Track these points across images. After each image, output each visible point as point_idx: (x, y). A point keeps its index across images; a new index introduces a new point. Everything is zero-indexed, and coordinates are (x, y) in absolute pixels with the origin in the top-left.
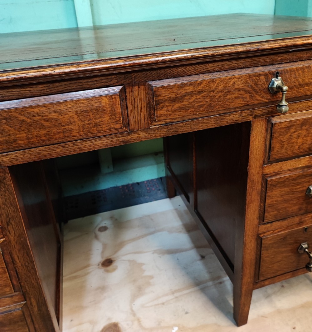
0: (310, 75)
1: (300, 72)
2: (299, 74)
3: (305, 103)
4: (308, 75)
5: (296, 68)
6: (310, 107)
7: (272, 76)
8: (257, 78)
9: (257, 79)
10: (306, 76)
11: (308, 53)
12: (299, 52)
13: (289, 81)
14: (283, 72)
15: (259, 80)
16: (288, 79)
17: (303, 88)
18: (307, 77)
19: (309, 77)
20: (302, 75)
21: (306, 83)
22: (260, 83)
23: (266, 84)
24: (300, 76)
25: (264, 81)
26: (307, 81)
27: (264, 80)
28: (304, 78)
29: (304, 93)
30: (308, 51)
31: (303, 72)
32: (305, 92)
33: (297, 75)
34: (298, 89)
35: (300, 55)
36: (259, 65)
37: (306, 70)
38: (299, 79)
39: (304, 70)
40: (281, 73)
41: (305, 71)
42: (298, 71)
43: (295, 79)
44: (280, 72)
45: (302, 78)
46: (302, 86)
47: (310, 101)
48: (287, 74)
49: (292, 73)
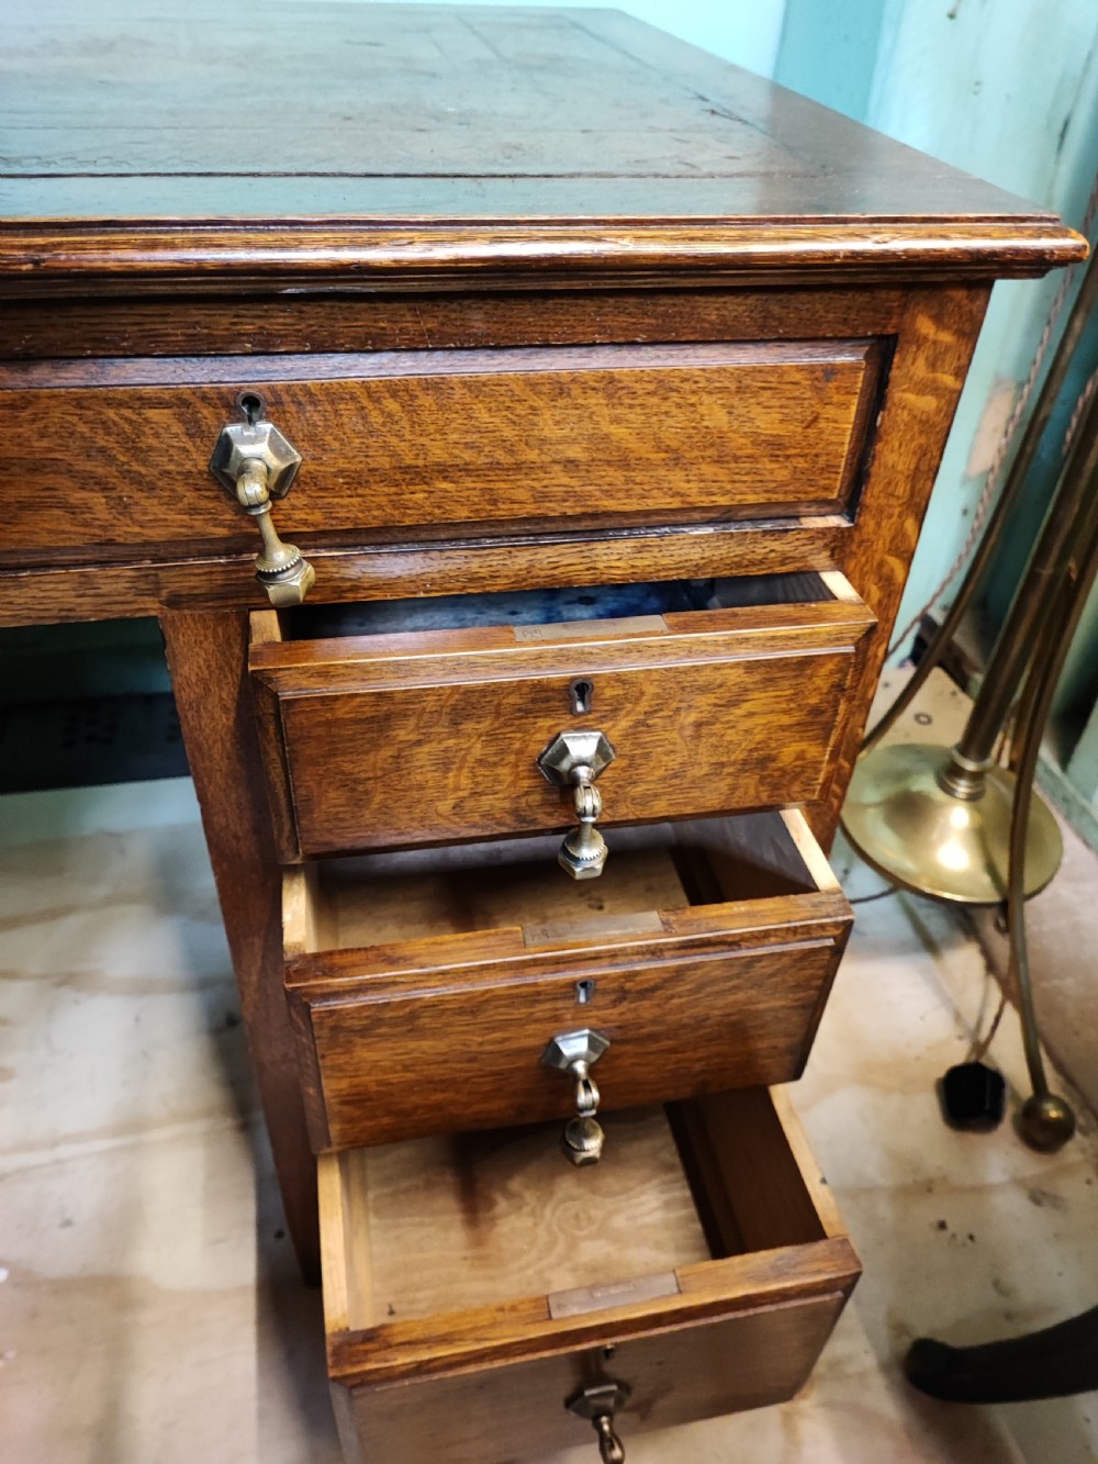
0: (453, 425)
1: (391, 405)
2: (390, 415)
3: (451, 561)
4: (441, 423)
5: (365, 386)
6: (484, 578)
7: (223, 412)
8: (127, 413)
9: (130, 422)
10: (432, 428)
11: (423, 312)
12: (365, 305)
13: (336, 445)
14: (286, 398)
15: (146, 430)
16: (328, 438)
17: (425, 487)
18: (438, 437)
19: (454, 437)
20: (405, 423)
21: (439, 464)
22: (152, 441)
23: (192, 449)
24: (397, 427)
25: (176, 436)
26: (438, 453)
27: (177, 428)
28: (423, 440)
29: (437, 511)
30: (423, 305)
31: (411, 409)
32: (439, 507)
33: (376, 418)
34: (393, 489)
35: (376, 321)
36: (123, 349)
37: (426, 400)
38: (394, 441)
39: (414, 397)
40: (272, 404)
41: (418, 402)
42: (378, 400)
43: (370, 441)
44: (269, 395)
45: (408, 437)
46: (417, 475)
47: (477, 553)
48: (309, 408)
49: (342, 406)
